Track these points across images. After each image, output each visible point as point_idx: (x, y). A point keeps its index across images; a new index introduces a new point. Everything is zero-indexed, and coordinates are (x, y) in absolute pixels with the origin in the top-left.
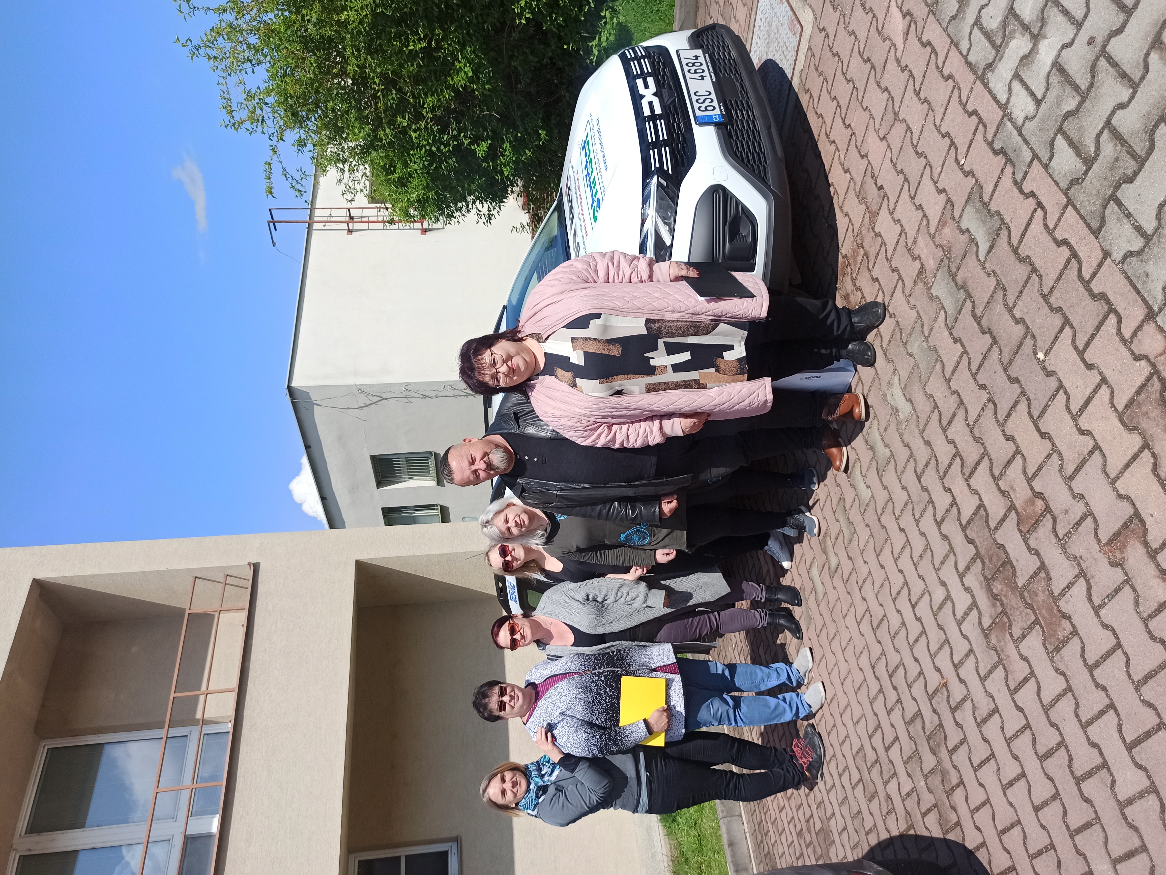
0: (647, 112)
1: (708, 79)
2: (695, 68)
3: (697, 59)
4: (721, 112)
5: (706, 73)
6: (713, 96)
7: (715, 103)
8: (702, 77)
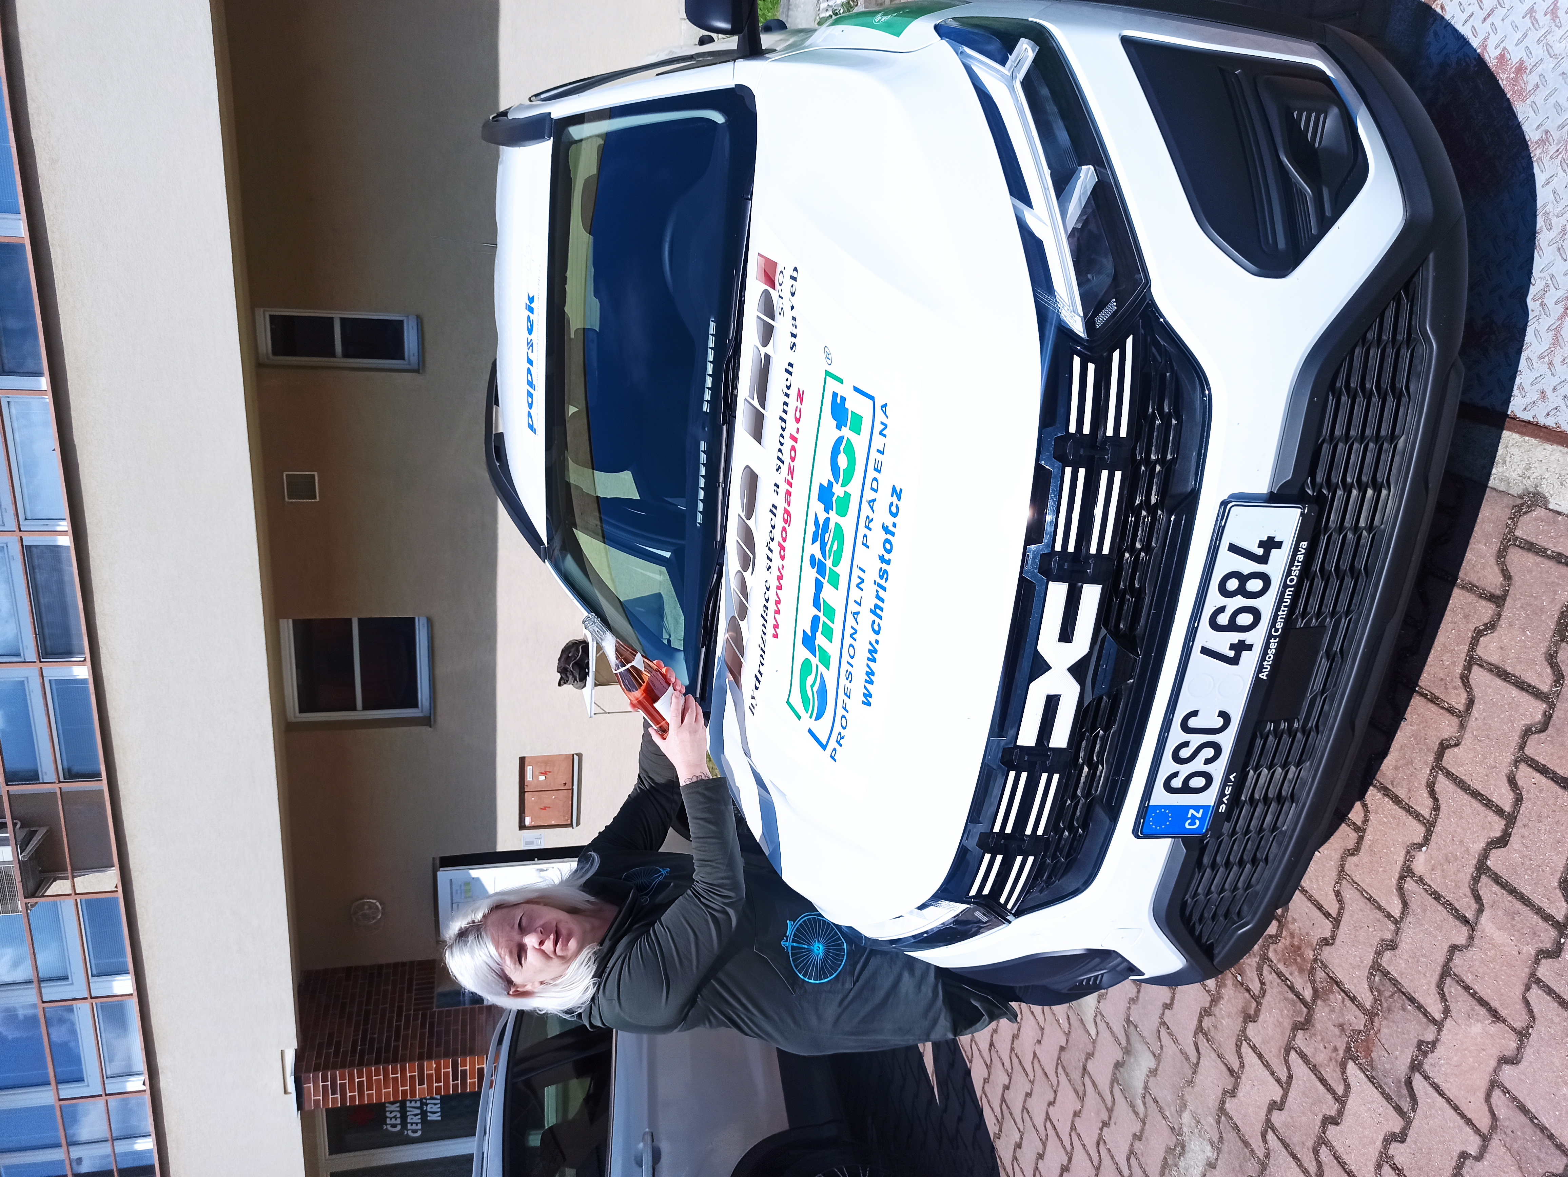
0: (1028, 735)
1: (1250, 660)
2: (1240, 601)
3: (1263, 560)
4: (1219, 802)
5: (1256, 637)
6: (1227, 740)
7: (1218, 770)
8: (1241, 647)
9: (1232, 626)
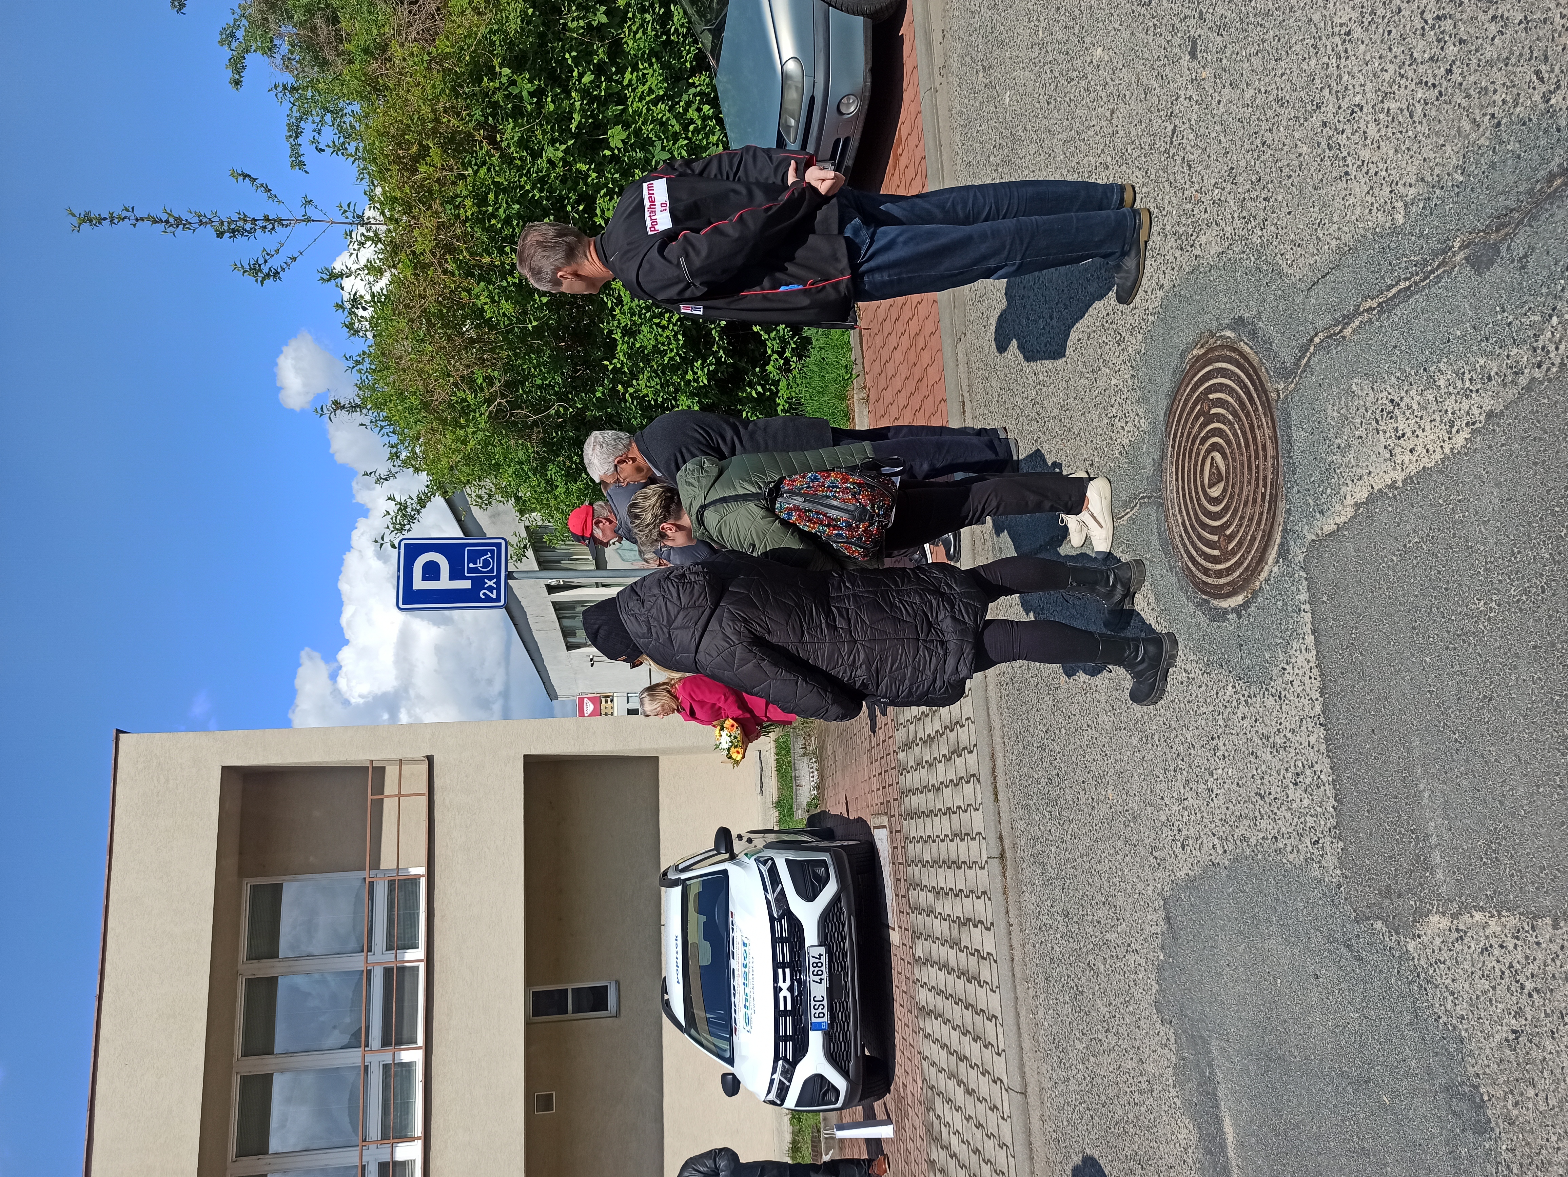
0: (782, 1008)
1: (824, 982)
3: (820, 959)
4: (829, 1020)
5: (824, 977)
6: (825, 1003)
7: (825, 1011)
8: (821, 979)
9: (817, 975)
